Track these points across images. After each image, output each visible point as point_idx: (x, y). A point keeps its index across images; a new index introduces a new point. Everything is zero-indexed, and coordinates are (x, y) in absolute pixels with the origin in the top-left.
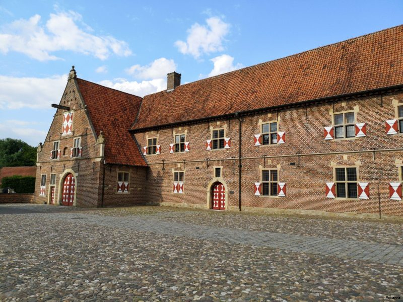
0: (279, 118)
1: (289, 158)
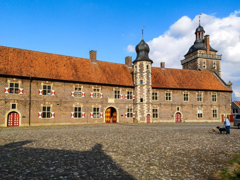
0: (52, 84)
1: (56, 102)
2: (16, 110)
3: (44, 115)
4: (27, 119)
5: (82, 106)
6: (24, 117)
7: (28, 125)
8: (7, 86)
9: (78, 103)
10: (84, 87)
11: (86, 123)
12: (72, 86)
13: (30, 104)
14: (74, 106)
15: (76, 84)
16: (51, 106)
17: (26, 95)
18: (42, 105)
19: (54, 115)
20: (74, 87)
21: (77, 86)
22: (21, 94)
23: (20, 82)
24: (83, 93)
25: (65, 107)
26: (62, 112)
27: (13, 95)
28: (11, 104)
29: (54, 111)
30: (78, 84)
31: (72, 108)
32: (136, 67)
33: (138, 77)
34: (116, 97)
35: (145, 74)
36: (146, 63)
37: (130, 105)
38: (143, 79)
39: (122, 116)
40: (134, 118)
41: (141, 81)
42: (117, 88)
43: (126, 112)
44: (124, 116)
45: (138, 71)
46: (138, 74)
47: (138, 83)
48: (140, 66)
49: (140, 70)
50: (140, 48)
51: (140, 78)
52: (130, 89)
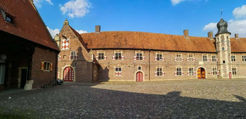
0: (163, 53)
1: (165, 65)
2: (141, 71)
3: (158, 74)
4: (148, 76)
5: (181, 67)
6: (146, 75)
7: (148, 80)
8: (135, 56)
9: (179, 65)
10: (182, 54)
11: (185, 79)
12: (174, 54)
13: (149, 67)
14: (176, 67)
15: (177, 53)
16: (162, 68)
17: (147, 60)
18: (157, 67)
19: (164, 74)
20: (176, 55)
21: (178, 54)
22: (144, 61)
23: (142, 52)
24: (182, 58)
25: (171, 68)
26: (169, 72)
27: (139, 61)
28: (138, 67)
29: (164, 71)
30: (179, 53)
31: (175, 68)
32: (218, 38)
33: (221, 46)
34: (204, 61)
35: (226, 43)
36: (226, 35)
37: (215, 66)
38: (225, 47)
39: (209, 73)
40: (218, 75)
41: (223, 48)
42: (205, 54)
43: (212, 71)
44: (211, 73)
45: (220, 41)
46: (220, 43)
47: (221, 49)
48: (221, 37)
49: (221, 40)
50: (220, 25)
51: (222, 46)
52: (214, 54)
